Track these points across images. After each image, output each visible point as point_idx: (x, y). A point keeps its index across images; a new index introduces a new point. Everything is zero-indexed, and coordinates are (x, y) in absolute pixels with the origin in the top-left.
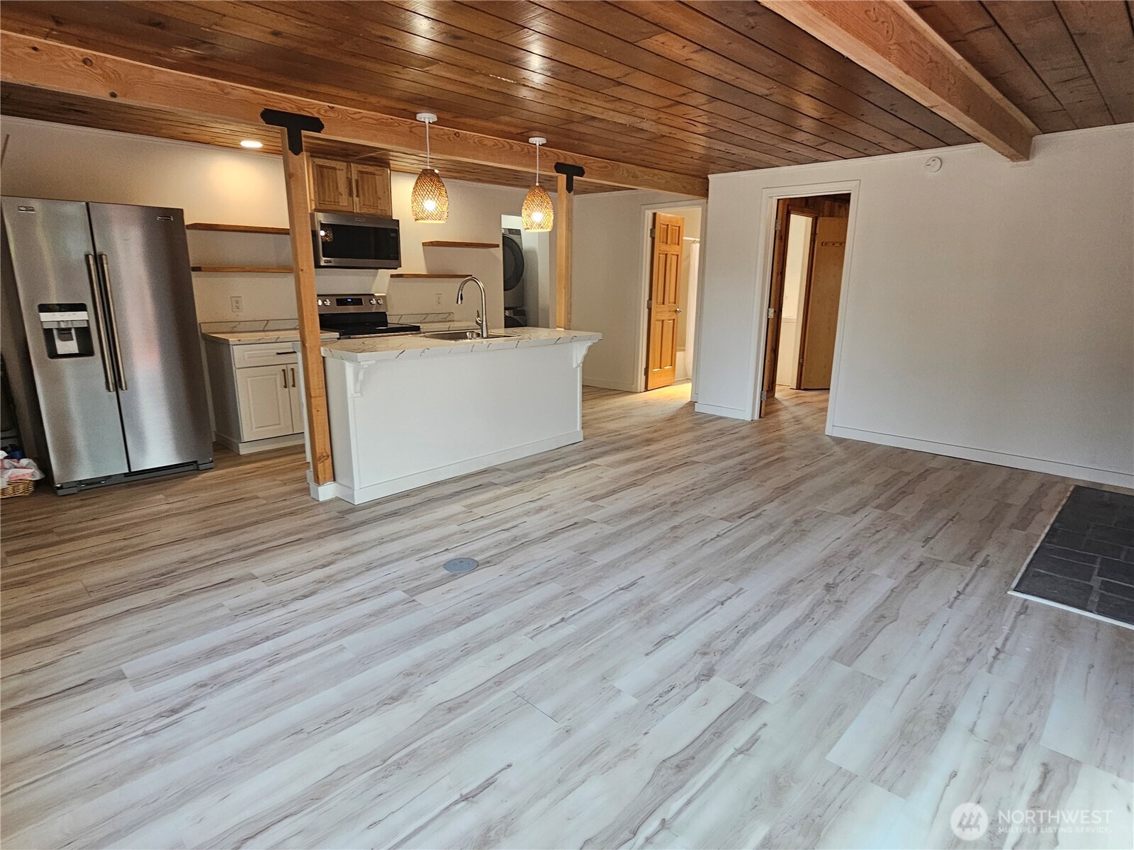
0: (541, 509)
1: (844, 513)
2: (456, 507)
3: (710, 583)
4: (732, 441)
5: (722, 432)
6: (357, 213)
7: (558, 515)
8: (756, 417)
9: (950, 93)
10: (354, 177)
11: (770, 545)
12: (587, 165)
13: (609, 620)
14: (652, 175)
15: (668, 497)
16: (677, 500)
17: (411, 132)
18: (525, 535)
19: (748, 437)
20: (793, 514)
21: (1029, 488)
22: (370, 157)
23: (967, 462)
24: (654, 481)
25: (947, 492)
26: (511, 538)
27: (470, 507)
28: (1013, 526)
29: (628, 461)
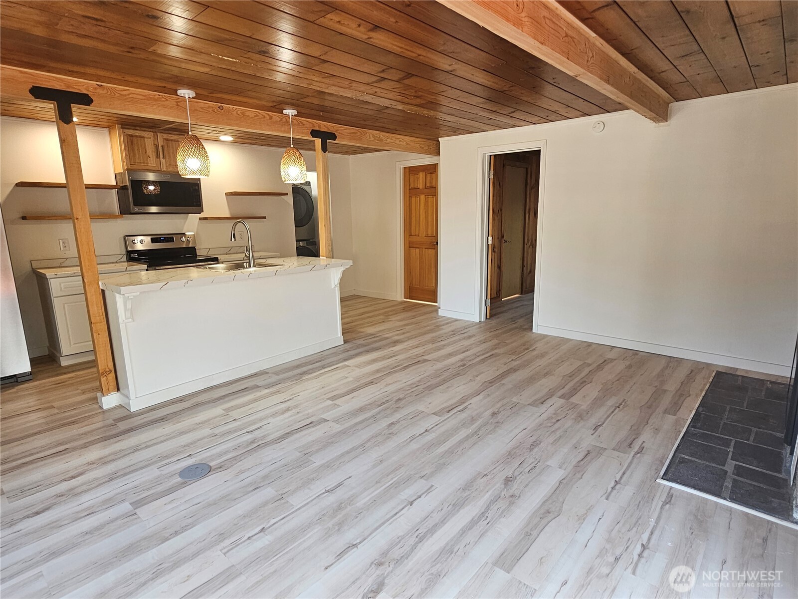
0: (288, 410)
1: (534, 404)
2: (217, 411)
3: (408, 480)
4: (460, 340)
5: (454, 333)
6: (164, 171)
7: (300, 415)
8: (483, 319)
9: (588, 64)
10: (160, 143)
11: (467, 438)
12: (338, 132)
13: (304, 529)
14: (394, 139)
15: (395, 394)
16: (402, 396)
17: (177, 105)
18: (264, 437)
19: (473, 336)
20: (493, 406)
21: (681, 374)
22: (171, 128)
23: (636, 353)
24: (389, 379)
25: (618, 380)
26: (250, 441)
27: (228, 410)
28: (666, 412)
29: (375, 361)
